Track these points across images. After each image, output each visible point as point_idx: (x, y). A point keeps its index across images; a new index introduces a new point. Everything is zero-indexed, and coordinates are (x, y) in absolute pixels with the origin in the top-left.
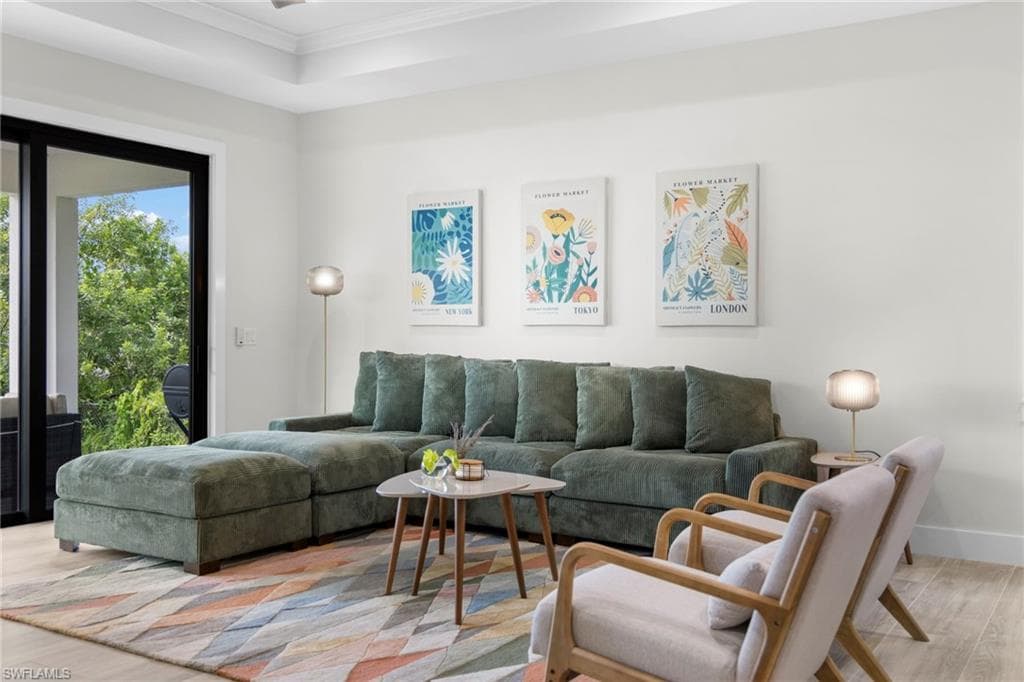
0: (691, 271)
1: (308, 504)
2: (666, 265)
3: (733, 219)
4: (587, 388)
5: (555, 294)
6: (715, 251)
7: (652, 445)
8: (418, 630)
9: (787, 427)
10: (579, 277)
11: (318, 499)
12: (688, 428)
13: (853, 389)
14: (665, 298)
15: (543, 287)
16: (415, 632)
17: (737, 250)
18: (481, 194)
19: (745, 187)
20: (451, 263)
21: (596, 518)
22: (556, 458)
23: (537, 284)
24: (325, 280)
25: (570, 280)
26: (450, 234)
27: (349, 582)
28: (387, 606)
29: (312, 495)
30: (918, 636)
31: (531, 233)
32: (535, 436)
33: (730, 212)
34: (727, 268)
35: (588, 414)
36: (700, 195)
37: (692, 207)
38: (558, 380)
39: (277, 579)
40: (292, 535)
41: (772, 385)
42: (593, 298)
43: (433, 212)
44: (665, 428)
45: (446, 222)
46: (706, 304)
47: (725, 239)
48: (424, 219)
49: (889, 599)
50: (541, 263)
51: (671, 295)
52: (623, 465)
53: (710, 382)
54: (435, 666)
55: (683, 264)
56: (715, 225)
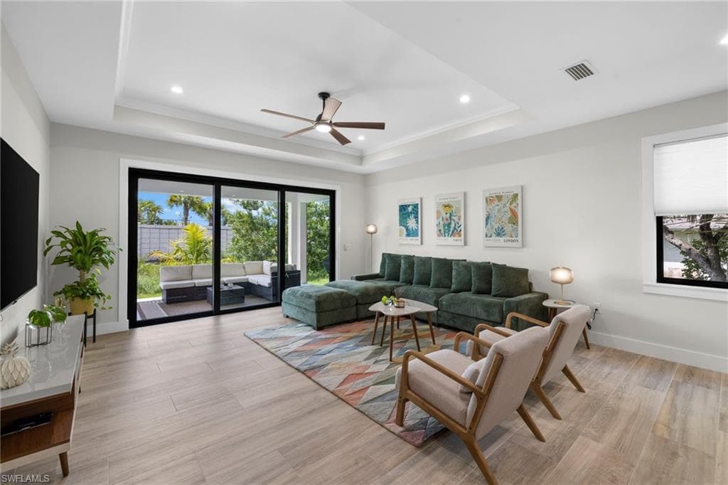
0: (496, 226)
1: (355, 308)
2: (487, 224)
3: (512, 207)
4: (456, 269)
5: (447, 234)
6: (505, 219)
7: (479, 292)
8: (376, 362)
9: (536, 288)
10: (455, 228)
11: (358, 306)
12: (493, 287)
13: (561, 275)
14: (486, 236)
15: (442, 232)
16: (374, 363)
17: (514, 219)
18: (421, 199)
19: (517, 195)
20: (411, 223)
21: (455, 320)
22: (442, 295)
23: (440, 231)
24: (371, 229)
25: (452, 229)
26: (411, 213)
27: (360, 339)
28: (369, 349)
29: (357, 304)
30: (580, 389)
31: (438, 212)
32: (437, 286)
33: (511, 204)
34: (510, 225)
35: (456, 279)
36: (499, 198)
37: (496, 202)
38: (445, 265)
39: (339, 335)
40: (348, 318)
41: (529, 272)
42: (460, 236)
43: (405, 206)
44: (484, 286)
45: (410, 209)
46: (502, 239)
47: (509, 214)
48: (403, 208)
49: (566, 371)
50: (442, 223)
51: (489, 235)
52: (464, 301)
53: (503, 269)
54: (374, 380)
55: (493, 224)
56: (506, 209)
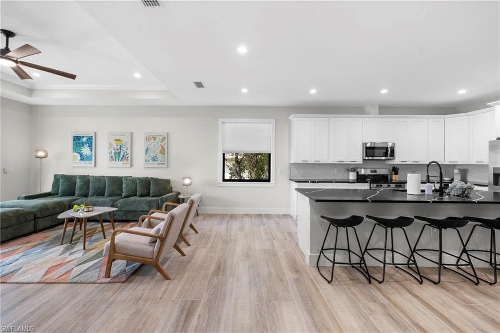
0: (152, 155)
1: (33, 222)
2: (146, 154)
3: (162, 144)
4: (125, 183)
5: (117, 160)
6: (158, 151)
7: (142, 196)
8: (71, 254)
9: (174, 190)
10: (124, 156)
11: (36, 220)
12: (151, 191)
13: (187, 181)
14: (146, 160)
15: (114, 158)
16: (70, 255)
17: (163, 151)
18: (95, 133)
19: (165, 138)
20: (86, 150)
21: (127, 215)
22: (116, 201)
23: (112, 157)
24: (41, 154)
25: (121, 156)
26: (85, 143)
27: (47, 243)
28: (61, 248)
29: (34, 219)
30: (197, 232)
31: (110, 144)
32: (110, 195)
33: (162, 142)
34: (161, 155)
35: (126, 189)
36: (154, 138)
37: (153, 141)
38: (117, 181)
39: (20, 247)
40: (26, 232)
41: (171, 181)
42: (127, 161)
43: (79, 137)
44: (145, 192)
45: (84, 140)
46: (156, 163)
47: (160, 149)
48: (77, 139)
49: (191, 226)
50: (113, 152)
51: (147, 160)
52: (134, 202)
53: (156, 180)
54: (75, 264)
55: (150, 153)
56: (158, 145)
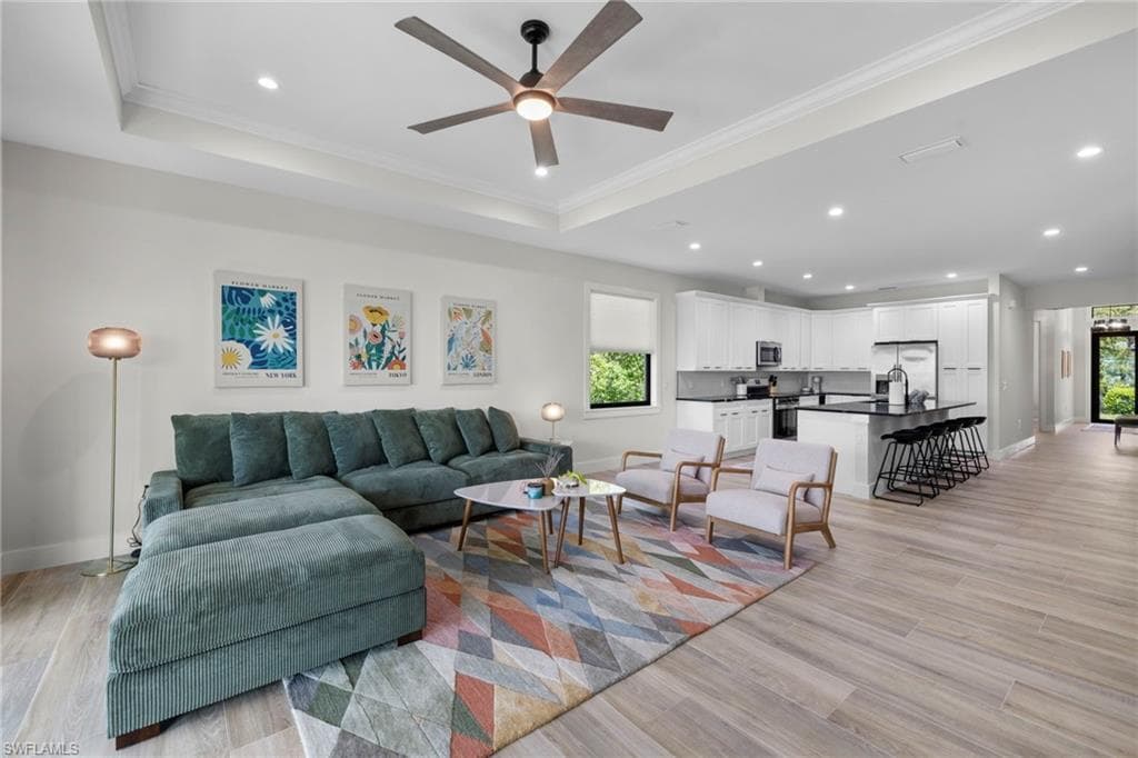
0: (463, 354)
2: (450, 350)
3: (485, 328)
5: (374, 364)
6: (476, 343)
10: (392, 353)
14: (449, 368)
15: (364, 359)
17: (487, 345)
18: (304, 284)
19: (490, 312)
20: (272, 336)
23: (359, 357)
24: (116, 344)
25: (386, 354)
26: (271, 311)
31: (353, 320)
33: (483, 323)
34: (482, 353)
36: (468, 312)
37: (464, 318)
42: (403, 367)
43: (250, 291)
45: (267, 301)
46: (471, 372)
47: (481, 338)
48: (237, 296)
50: (362, 342)
51: (453, 367)
55: (459, 349)
56: (475, 330)
